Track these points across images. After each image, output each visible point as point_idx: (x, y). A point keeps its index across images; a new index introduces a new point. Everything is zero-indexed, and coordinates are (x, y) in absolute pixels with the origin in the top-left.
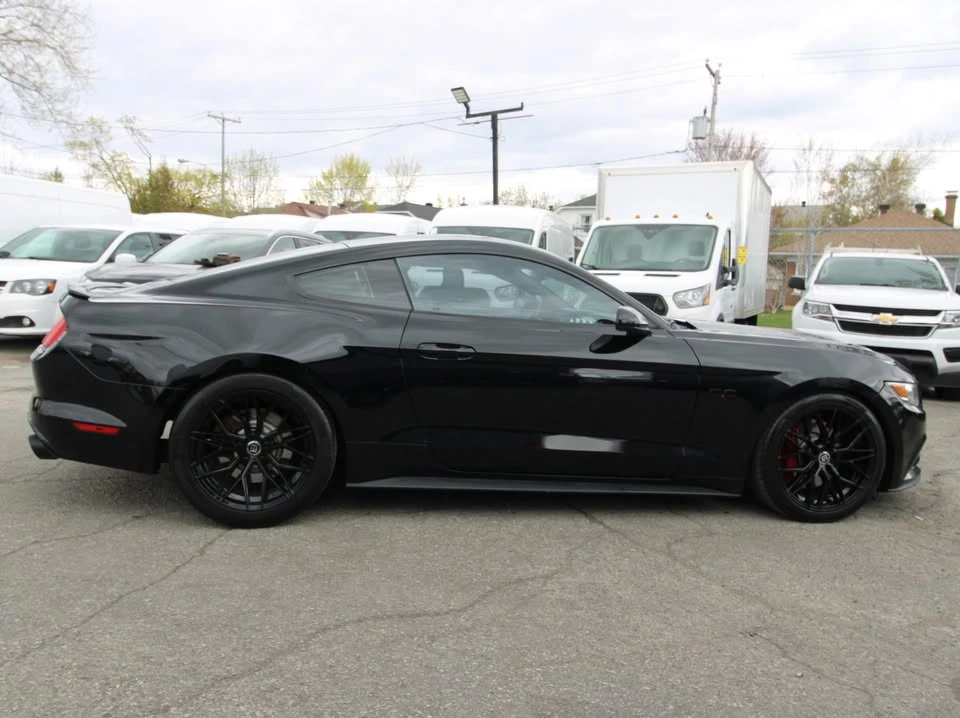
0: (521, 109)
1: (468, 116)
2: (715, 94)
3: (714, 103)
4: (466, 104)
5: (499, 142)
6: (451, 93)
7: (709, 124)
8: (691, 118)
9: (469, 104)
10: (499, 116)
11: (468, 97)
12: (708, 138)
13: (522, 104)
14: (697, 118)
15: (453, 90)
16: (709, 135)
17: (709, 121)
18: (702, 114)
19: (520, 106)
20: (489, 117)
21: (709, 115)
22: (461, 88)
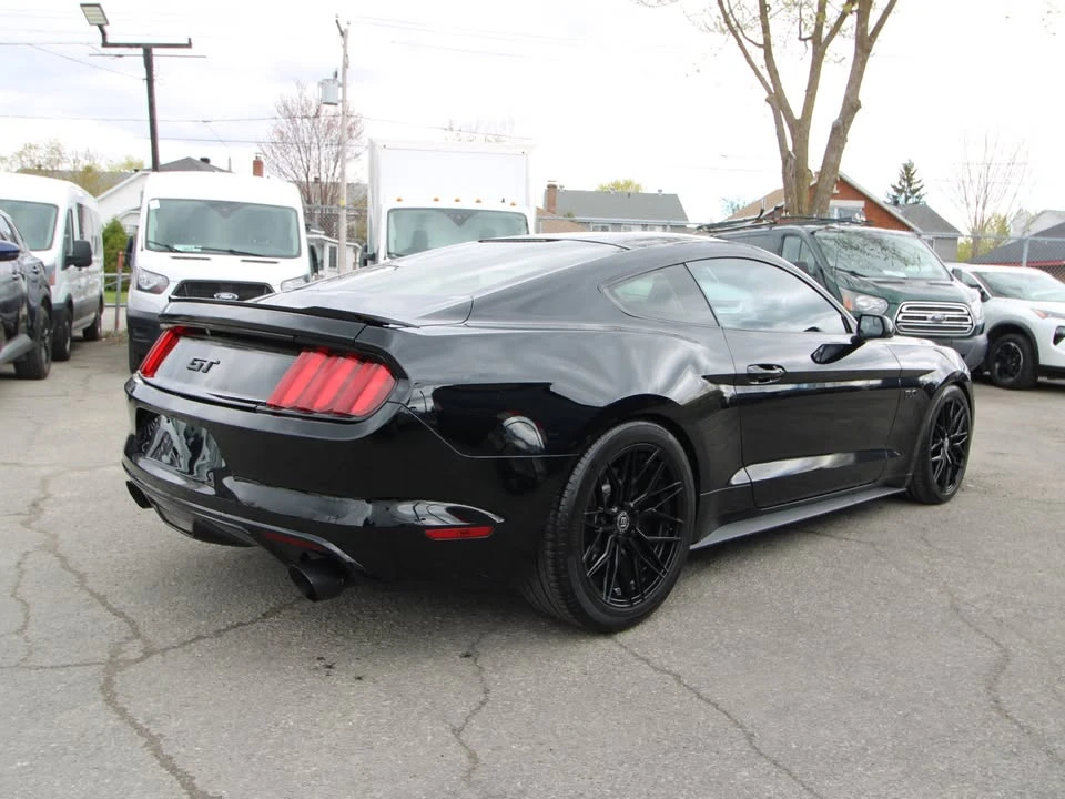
0: (189, 45)
1: (105, 44)
2: (346, 56)
3: (346, 66)
4: (101, 27)
5: (156, 85)
6: (80, 8)
7: (340, 89)
8: (320, 80)
9: (106, 28)
10: (155, 51)
11: (106, 19)
12: (340, 104)
13: (190, 40)
14: (328, 80)
15: (82, 5)
16: (342, 101)
17: (340, 85)
18: (332, 77)
19: (187, 42)
20: (140, 51)
21: (340, 78)
22: (98, 5)
